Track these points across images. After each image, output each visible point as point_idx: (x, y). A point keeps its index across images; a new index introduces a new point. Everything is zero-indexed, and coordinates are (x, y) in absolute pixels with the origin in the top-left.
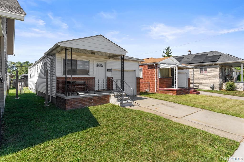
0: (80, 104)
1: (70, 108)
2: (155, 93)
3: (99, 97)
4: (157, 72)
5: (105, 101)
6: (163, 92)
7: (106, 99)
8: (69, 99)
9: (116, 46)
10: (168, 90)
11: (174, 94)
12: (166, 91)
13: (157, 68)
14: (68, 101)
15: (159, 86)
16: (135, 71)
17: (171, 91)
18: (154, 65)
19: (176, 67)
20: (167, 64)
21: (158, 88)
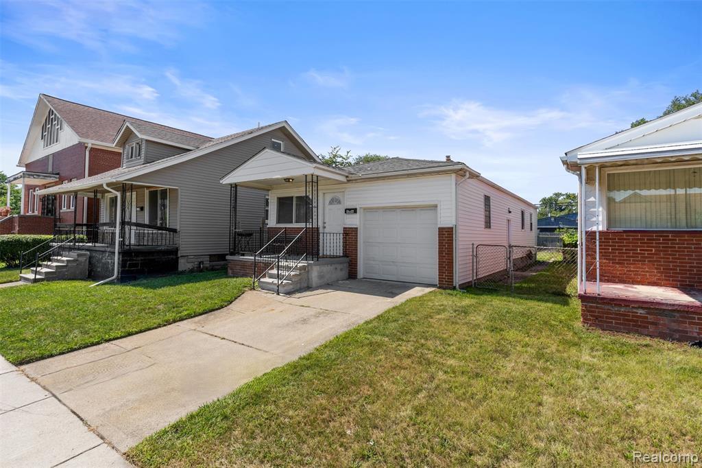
16: (435, 206)
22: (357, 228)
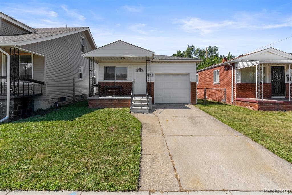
0: (101, 104)
1: (92, 107)
2: (230, 104)
3: (119, 100)
4: (234, 74)
5: (125, 105)
6: (241, 104)
7: (127, 103)
8: (91, 99)
9: (138, 48)
10: (247, 102)
11: (255, 108)
12: (244, 103)
13: (234, 69)
14: (90, 101)
15: (237, 95)
16: (188, 74)
17: (251, 104)
18: (229, 64)
19: (258, 64)
20: (246, 61)
21: (235, 97)
22: (154, 82)
